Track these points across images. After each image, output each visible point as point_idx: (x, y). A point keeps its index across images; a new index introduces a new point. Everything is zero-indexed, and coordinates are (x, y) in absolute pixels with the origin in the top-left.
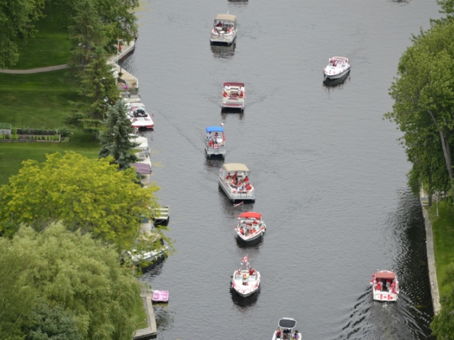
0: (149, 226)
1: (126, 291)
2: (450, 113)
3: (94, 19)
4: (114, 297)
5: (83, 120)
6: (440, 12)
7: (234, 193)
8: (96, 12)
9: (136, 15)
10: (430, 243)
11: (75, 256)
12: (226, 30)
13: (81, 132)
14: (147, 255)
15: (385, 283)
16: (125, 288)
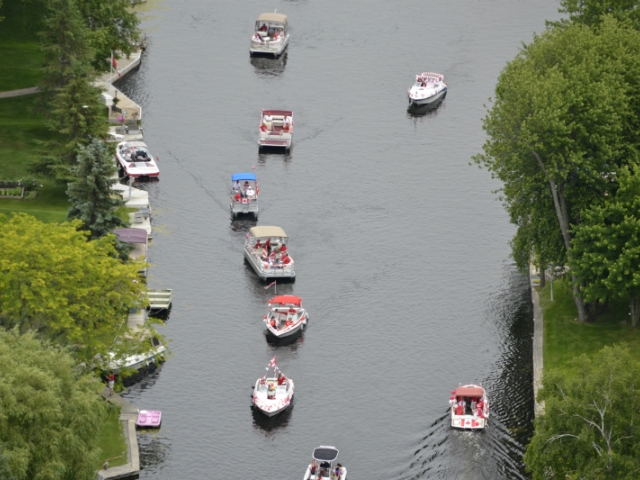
0: (141, 317)
1: (83, 413)
2: (564, 155)
3: (75, 22)
4: (67, 422)
5: (54, 167)
6: (560, 11)
7: (266, 269)
8: (78, 11)
9: (138, 16)
10: (538, 340)
11: (9, 363)
12: (271, 35)
13: (52, 183)
14: (132, 360)
15: (469, 403)
16: (82, 409)
